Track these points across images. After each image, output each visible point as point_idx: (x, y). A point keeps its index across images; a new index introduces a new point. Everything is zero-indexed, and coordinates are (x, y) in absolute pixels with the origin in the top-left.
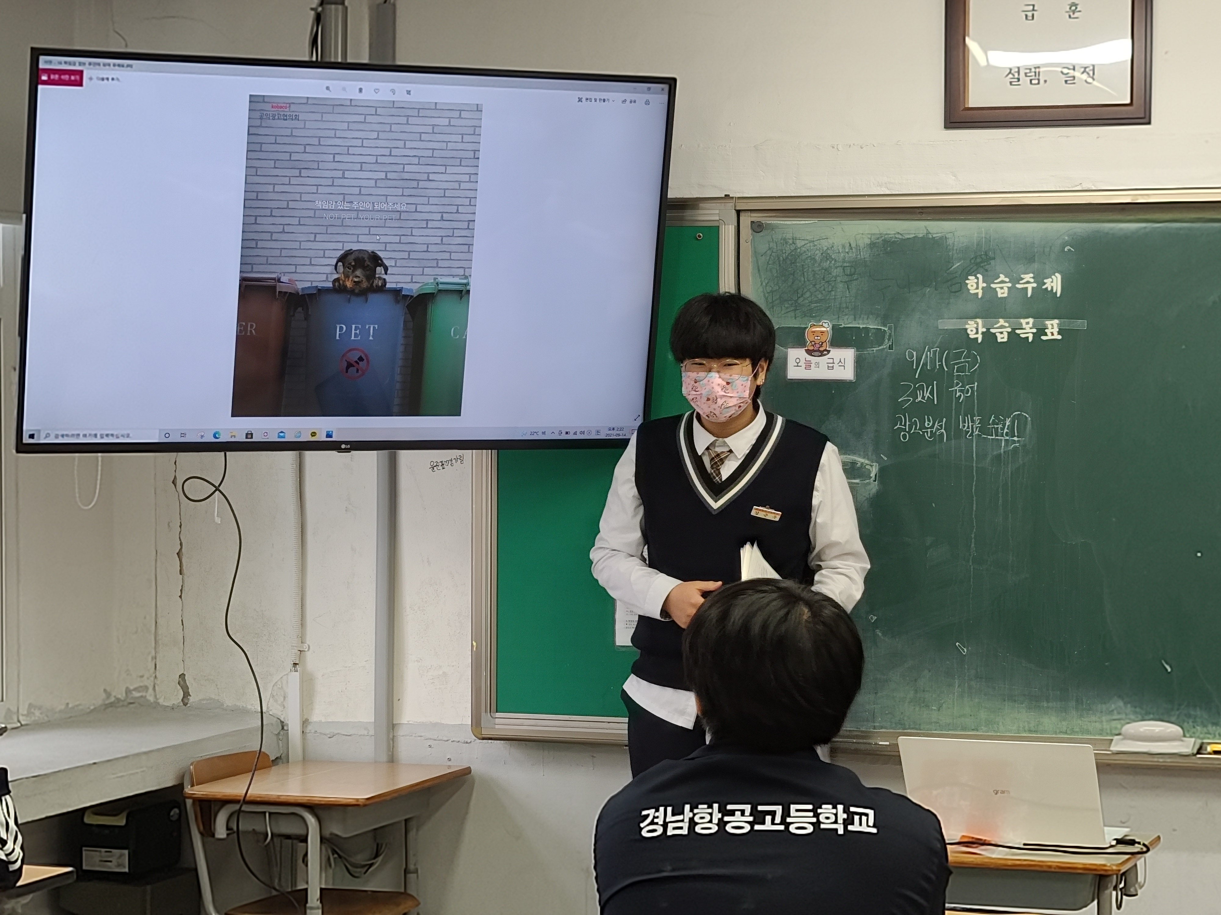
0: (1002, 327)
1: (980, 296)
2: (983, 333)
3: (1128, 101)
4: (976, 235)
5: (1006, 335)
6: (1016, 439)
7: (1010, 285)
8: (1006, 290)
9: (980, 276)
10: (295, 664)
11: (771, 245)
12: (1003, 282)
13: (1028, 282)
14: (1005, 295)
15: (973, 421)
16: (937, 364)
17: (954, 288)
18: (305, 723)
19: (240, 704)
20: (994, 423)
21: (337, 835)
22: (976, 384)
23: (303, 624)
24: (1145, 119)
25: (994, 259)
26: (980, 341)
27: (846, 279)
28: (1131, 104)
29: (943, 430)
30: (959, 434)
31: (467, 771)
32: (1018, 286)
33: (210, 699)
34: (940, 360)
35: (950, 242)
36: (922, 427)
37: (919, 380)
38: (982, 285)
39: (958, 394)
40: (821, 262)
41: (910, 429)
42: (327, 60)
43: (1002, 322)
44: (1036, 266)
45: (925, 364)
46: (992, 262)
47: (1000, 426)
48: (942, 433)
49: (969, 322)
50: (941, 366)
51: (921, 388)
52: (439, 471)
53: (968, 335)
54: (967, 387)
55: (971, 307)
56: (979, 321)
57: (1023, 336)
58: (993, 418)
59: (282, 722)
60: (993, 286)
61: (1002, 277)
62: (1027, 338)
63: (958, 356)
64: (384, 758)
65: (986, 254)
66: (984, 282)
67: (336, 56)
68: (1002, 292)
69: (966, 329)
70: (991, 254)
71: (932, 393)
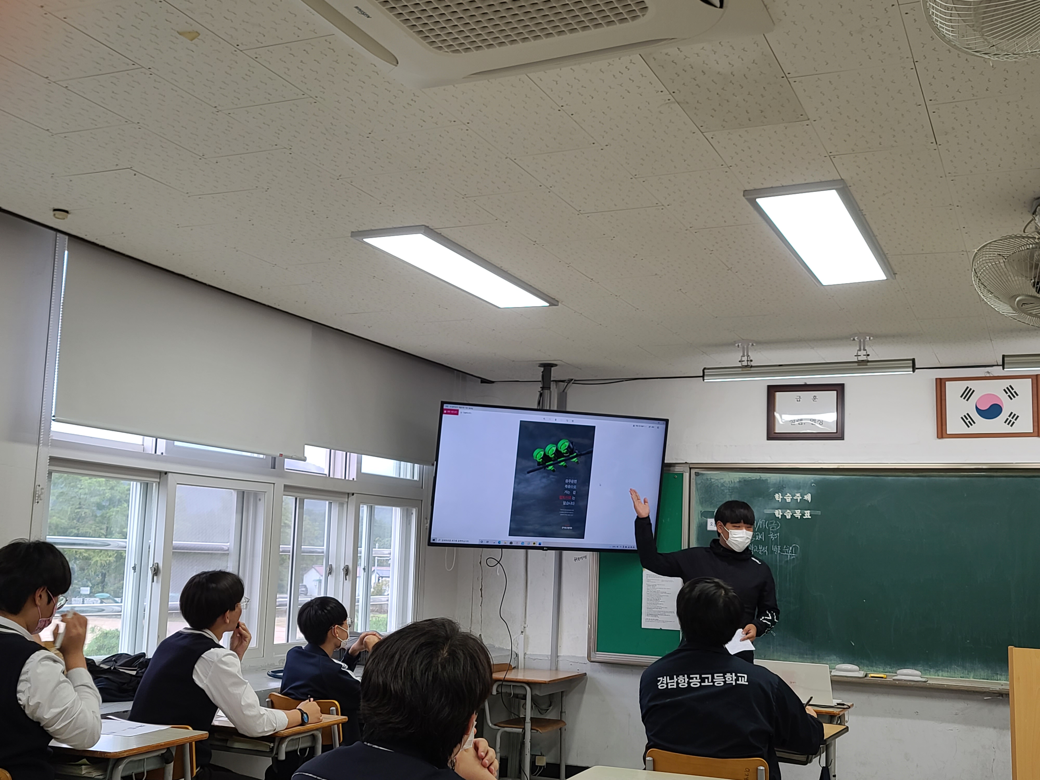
0: (788, 513)
1: (780, 501)
2: (781, 515)
3: (835, 431)
4: (778, 479)
5: (790, 516)
6: (794, 555)
7: (791, 497)
8: (790, 499)
9: (780, 494)
10: (522, 632)
11: (703, 481)
12: (789, 496)
13: (798, 497)
14: (790, 501)
15: (777, 548)
16: (764, 526)
17: (771, 498)
18: (525, 654)
19: (501, 646)
20: (785, 549)
21: (537, 695)
22: (778, 534)
23: (525, 617)
24: (842, 438)
25: (785, 488)
26: (780, 518)
27: (730, 494)
28: (837, 432)
29: (766, 551)
30: (772, 552)
31: (585, 674)
32: (795, 498)
33: (490, 644)
34: (765, 525)
35: (769, 481)
36: (758, 549)
37: (757, 532)
38: (781, 497)
39: (772, 537)
40: (721, 487)
41: (754, 549)
42: (544, 408)
43: (788, 511)
44: (801, 491)
45: (759, 526)
46: (785, 489)
47: (788, 550)
48: (766, 552)
49: (776, 511)
50: (765, 527)
51: (758, 534)
52: (577, 561)
53: (775, 516)
54: (775, 535)
55: (777, 505)
56: (780, 510)
57: (796, 516)
58: (785, 547)
59: (516, 654)
60: (785, 498)
61: (788, 494)
62: (798, 517)
63: (772, 523)
64: (554, 669)
65: (782, 486)
66: (782, 496)
67: (547, 407)
68: (789, 500)
69: (774, 514)
70: (784, 486)
71: (762, 537)
